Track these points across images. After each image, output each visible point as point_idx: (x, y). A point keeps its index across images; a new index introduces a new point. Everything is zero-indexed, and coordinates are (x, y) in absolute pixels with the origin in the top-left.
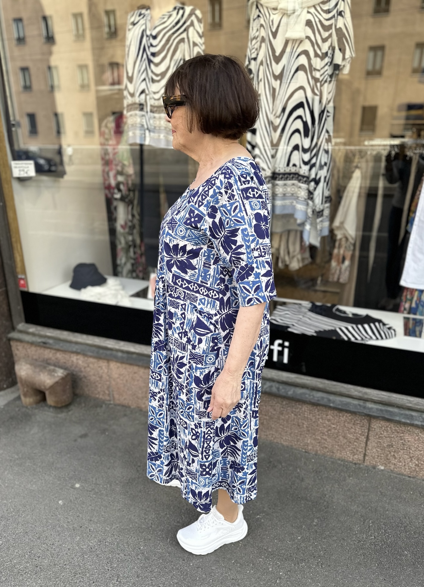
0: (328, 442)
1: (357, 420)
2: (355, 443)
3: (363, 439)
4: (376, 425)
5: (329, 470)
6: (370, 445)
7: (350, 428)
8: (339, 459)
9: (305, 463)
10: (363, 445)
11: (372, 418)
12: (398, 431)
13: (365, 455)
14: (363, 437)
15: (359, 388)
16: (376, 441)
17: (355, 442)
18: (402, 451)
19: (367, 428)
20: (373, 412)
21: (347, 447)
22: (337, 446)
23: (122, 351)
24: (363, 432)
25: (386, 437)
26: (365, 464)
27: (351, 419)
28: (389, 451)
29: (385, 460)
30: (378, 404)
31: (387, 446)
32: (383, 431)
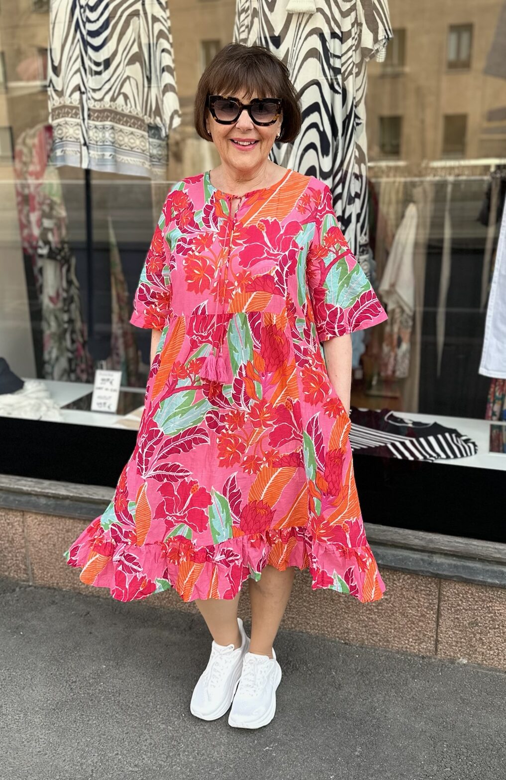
0: (378, 625)
1: (420, 584)
2: (421, 624)
3: (432, 615)
4: (451, 590)
5: (381, 670)
6: (444, 626)
7: (411, 598)
8: (398, 652)
9: (344, 661)
10: (433, 625)
11: (442, 580)
12: (484, 598)
13: (437, 641)
14: (432, 612)
15: (421, 534)
16: (452, 617)
17: (420, 621)
18: (492, 631)
19: (437, 596)
20: (444, 570)
21: (409, 630)
22: (393, 631)
23: (47, 496)
24: (430, 604)
25: (466, 610)
26: (439, 657)
27: (411, 584)
28: (473, 633)
29: (468, 648)
30: (450, 558)
31: (469, 624)
32: (461, 600)
